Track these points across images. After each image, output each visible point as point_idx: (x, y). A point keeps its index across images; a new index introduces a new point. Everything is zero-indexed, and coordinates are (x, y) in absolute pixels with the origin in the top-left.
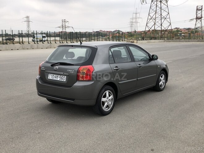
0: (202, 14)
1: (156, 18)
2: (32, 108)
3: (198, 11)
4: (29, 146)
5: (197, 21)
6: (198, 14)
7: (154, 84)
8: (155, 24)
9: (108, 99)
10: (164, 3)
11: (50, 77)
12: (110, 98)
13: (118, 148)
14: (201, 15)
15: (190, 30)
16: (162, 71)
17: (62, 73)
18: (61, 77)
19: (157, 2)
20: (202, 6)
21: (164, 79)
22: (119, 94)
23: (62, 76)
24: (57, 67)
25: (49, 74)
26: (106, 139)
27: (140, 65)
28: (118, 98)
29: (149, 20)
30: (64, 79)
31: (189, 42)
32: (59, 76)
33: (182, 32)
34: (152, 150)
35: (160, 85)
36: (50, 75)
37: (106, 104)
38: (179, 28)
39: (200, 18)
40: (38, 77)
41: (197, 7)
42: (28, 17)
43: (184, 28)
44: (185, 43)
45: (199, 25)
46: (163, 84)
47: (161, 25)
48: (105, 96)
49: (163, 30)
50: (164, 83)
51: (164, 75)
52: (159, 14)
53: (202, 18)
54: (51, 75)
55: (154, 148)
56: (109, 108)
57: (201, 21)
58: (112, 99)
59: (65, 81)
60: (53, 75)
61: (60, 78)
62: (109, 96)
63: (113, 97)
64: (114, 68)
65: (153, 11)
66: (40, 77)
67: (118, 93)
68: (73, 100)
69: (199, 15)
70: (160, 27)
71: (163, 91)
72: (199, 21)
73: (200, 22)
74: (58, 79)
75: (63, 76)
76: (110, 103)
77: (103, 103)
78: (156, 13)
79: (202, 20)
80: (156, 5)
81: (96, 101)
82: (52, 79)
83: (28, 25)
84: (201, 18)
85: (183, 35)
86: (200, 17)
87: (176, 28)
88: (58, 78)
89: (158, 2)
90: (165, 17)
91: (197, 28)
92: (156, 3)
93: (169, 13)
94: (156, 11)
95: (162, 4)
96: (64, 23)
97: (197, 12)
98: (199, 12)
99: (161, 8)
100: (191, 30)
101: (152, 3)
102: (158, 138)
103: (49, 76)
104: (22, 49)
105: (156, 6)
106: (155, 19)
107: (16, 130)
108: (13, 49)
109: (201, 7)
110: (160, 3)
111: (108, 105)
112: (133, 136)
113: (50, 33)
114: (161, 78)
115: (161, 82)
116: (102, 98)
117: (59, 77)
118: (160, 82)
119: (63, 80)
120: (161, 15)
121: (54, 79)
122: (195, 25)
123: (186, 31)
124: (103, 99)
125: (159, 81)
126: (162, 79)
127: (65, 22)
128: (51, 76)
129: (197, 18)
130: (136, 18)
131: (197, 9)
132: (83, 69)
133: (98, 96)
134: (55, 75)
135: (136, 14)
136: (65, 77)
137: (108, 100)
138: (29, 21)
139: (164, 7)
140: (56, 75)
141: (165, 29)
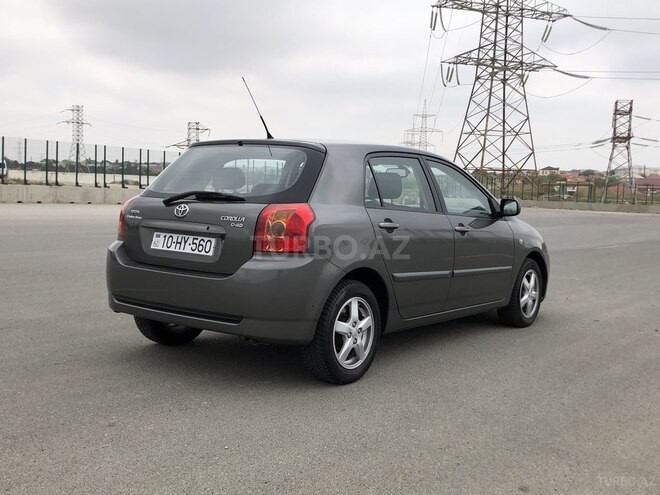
0: (632, 126)
1: (486, 131)
2: (85, 355)
3: (618, 116)
4: (74, 461)
5: (614, 146)
6: (617, 125)
7: (504, 301)
8: (484, 149)
9: (355, 328)
10: (513, 85)
11: (159, 243)
12: (363, 324)
13: (400, 479)
14: (630, 130)
15: (590, 177)
16: (530, 261)
17: (203, 228)
18: (197, 242)
19: (492, 80)
20: (631, 103)
21: (535, 288)
22: (392, 315)
23: (200, 238)
24: (185, 208)
25: (156, 234)
26: (352, 451)
27: (461, 225)
28: (387, 331)
29: (464, 137)
30: (208, 249)
31: (591, 209)
32: (191, 238)
33: (565, 180)
34: (523, 489)
35: (522, 305)
36: (158, 236)
37: (348, 344)
38: (557, 169)
39: (623, 138)
40: (115, 244)
41: (616, 103)
42: (78, 110)
43: (574, 171)
44: (577, 211)
45: (620, 161)
46: (530, 302)
47: (504, 154)
48: (345, 317)
49: (509, 170)
50: (534, 301)
51: (537, 273)
52: (498, 120)
53: (632, 140)
54: (163, 235)
55: (527, 482)
56: (357, 360)
57: (628, 148)
58: (369, 329)
59: (210, 254)
60: (168, 235)
61: (194, 247)
62: (361, 318)
63: (371, 324)
64: (382, 224)
65: (478, 109)
66: (123, 244)
67: (390, 313)
68: (237, 319)
69: (622, 130)
70: (501, 158)
71: (531, 327)
72: (621, 146)
73: (626, 152)
74: (188, 250)
75: (206, 239)
76: (361, 342)
77: (340, 339)
78: (487, 115)
79: (632, 146)
80: (491, 90)
81: (318, 328)
82: (165, 248)
83: (76, 133)
84: (629, 138)
85: (569, 189)
86: (626, 135)
87: (549, 168)
88: (188, 247)
89: (495, 83)
90: (517, 130)
91: (613, 172)
92: (488, 84)
93: (528, 118)
94: (488, 109)
95: (507, 87)
96: (194, 134)
97: (615, 120)
98: (623, 120)
99: (504, 100)
100: (598, 177)
101: (478, 85)
102: (537, 454)
103: (155, 239)
104: (53, 202)
105: (490, 95)
106: (485, 135)
107: (29, 415)
108: (24, 200)
109: (629, 106)
110: (502, 85)
111: (353, 350)
112: (449, 447)
113: (148, 163)
114: (525, 281)
115: (526, 297)
116: (337, 321)
117: (190, 241)
118: (522, 296)
119: (203, 253)
120: (504, 121)
121: (171, 249)
122: (610, 160)
123: (579, 180)
124: (340, 327)
125: (518, 291)
126: (530, 284)
127: (198, 129)
128: (162, 238)
129: (616, 139)
130: (424, 130)
131: (616, 110)
132: (278, 216)
133: (324, 313)
134: (175, 236)
135: (425, 117)
136: (213, 240)
137: (354, 330)
138: (79, 123)
139: (513, 97)
140: (180, 236)
141: (515, 168)
